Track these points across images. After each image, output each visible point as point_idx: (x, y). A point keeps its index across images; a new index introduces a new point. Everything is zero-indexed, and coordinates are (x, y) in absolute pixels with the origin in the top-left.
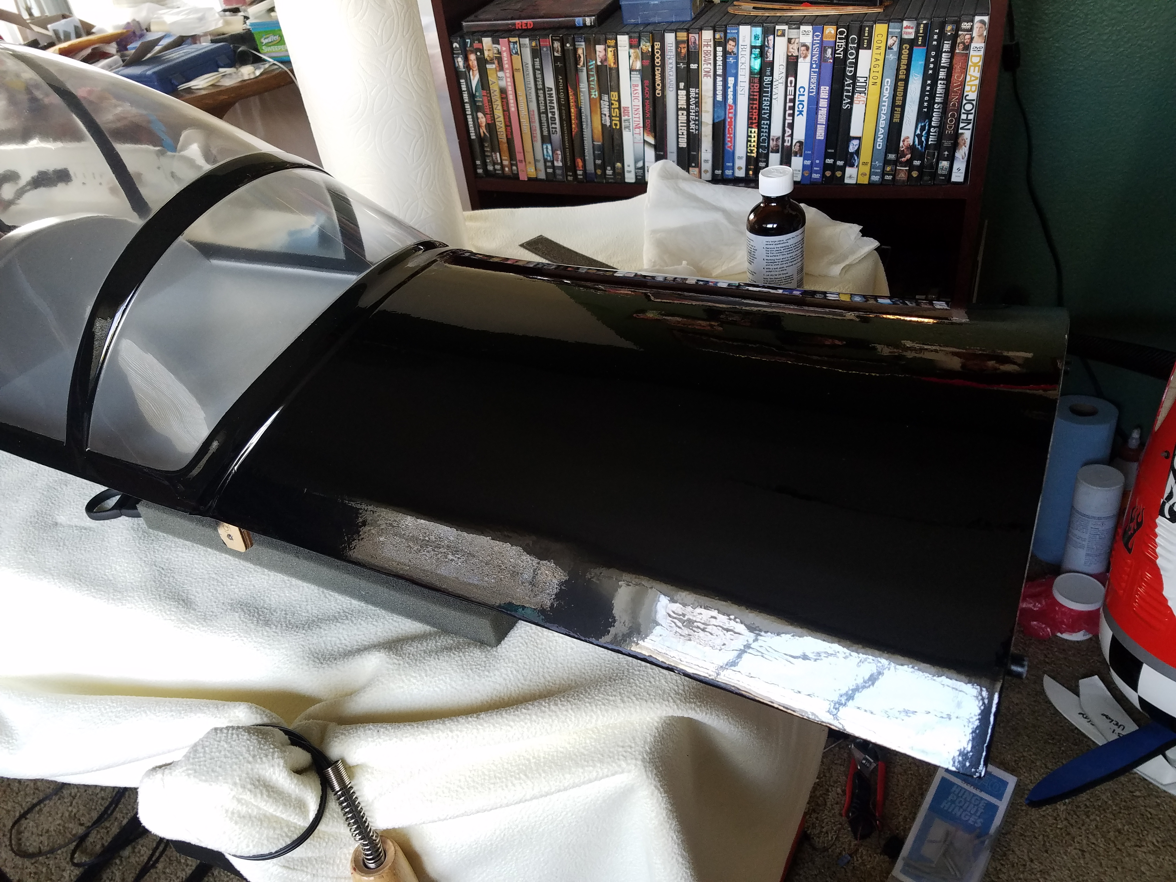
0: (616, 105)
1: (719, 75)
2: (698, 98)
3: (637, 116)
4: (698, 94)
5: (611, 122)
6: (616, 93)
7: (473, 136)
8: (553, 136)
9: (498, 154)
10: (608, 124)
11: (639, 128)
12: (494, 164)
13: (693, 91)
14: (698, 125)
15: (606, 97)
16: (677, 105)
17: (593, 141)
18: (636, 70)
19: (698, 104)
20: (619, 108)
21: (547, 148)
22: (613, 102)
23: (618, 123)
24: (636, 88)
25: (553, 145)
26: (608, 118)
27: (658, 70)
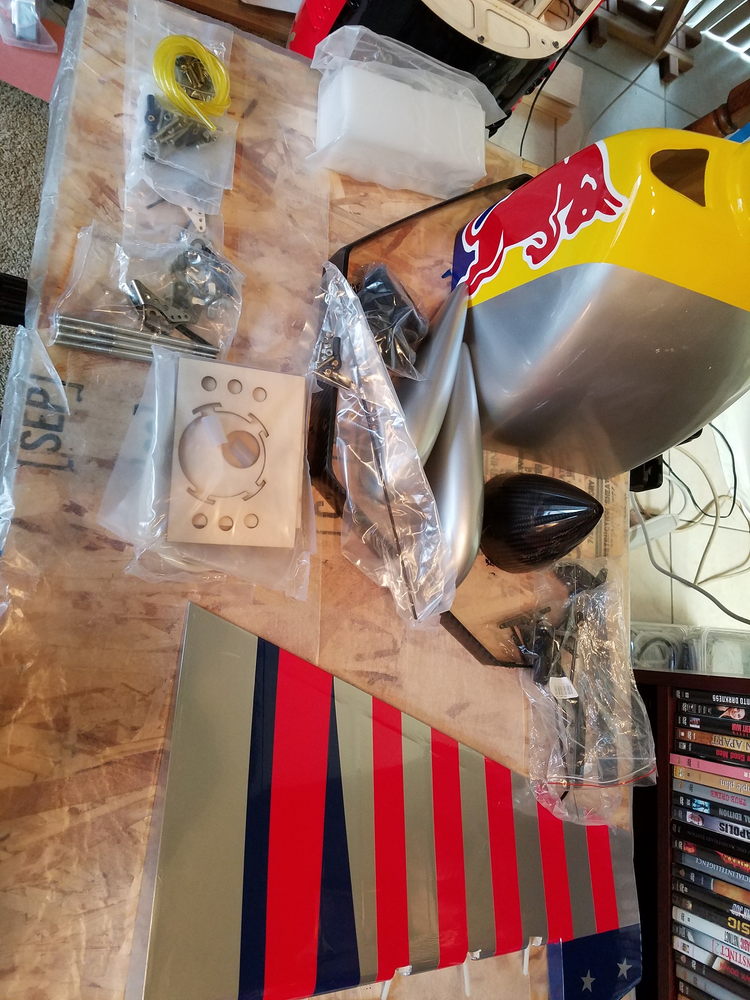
3: (742, 961)
5: (734, 916)
7: (715, 698)
8: (718, 821)
9: (698, 727)
10: (732, 911)
11: (729, 956)
12: (689, 715)
17: (715, 878)
21: (705, 807)
23: (734, 927)
25: (707, 816)
26: (738, 914)
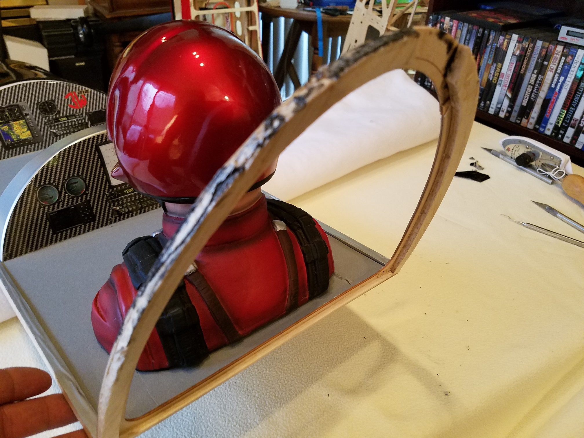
0: (498, 70)
1: (558, 73)
2: (541, 81)
4: (543, 79)
5: (493, 79)
6: (501, 64)
10: (491, 79)
11: (506, 86)
13: (540, 76)
14: (536, 96)
15: (495, 65)
16: (529, 81)
17: (480, 86)
18: (515, 55)
19: (540, 85)
20: (500, 73)
22: (498, 68)
23: (496, 80)
24: (512, 65)
26: (492, 76)
27: (526, 59)
